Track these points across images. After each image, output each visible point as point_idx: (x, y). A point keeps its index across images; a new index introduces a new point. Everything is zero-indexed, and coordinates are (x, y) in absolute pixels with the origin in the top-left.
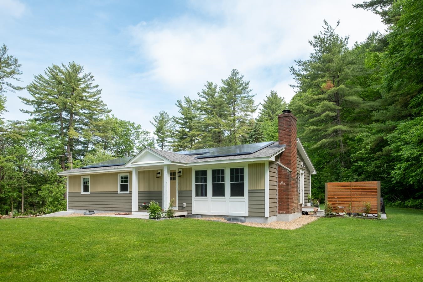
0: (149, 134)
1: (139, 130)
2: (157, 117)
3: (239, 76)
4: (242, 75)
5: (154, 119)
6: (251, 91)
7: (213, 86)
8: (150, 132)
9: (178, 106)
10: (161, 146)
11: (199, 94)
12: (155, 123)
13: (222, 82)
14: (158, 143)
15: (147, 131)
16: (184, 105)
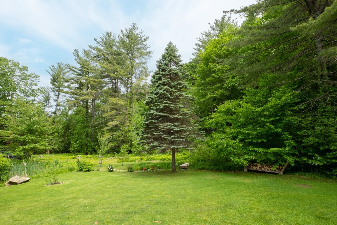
0: (38, 78)
1: (26, 72)
2: (54, 66)
3: (138, 31)
4: (142, 30)
5: (50, 68)
6: (149, 47)
7: (112, 36)
8: (39, 76)
9: (75, 55)
10: (56, 95)
11: (95, 40)
12: (51, 72)
13: (121, 33)
14: (53, 91)
15: (36, 74)
16: (82, 56)
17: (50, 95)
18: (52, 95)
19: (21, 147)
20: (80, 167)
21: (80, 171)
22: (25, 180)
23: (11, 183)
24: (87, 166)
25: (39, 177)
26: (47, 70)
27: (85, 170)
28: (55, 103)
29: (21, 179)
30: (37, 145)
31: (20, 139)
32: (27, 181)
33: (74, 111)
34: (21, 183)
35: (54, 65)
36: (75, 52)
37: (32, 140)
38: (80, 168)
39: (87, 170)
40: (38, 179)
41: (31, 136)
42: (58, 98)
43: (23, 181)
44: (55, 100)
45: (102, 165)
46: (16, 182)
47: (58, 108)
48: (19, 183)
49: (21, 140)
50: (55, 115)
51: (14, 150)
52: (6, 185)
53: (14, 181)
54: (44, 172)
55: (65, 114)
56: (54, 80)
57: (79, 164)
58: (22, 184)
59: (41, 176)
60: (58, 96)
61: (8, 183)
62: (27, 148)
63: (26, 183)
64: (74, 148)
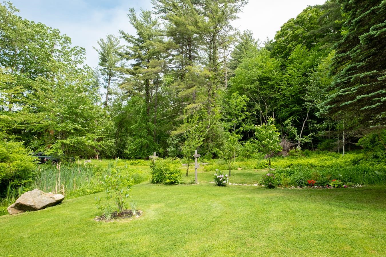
17: (99, 80)
18: (102, 80)
19: (60, 141)
20: (157, 174)
21: (157, 182)
22: (54, 201)
23: (22, 208)
24: (171, 173)
25: (84, 193)
26: (94, 47)
27: (168, 181)
28: (106, 91)
29: (43, 198)
30: (84, 139)
31: (57, 127)
32: (59, 202)
33: (129, 102)
34: (44, 207)
35: (103, 38)
36: (130, 13)
37: (75, 129)
38: (158, 176)
39: (172, 180)
40: (81, 198)
41: (74, 124)
42: (109, 84)
43: (47, 203)
44: (105, 87)
45: (188, 174)
46: (33, 204)
47: (109, 97)
48: (39, 207)
49: (58, 129)
50: (106, 106)
51: (50, 146)
52: (10, 211)
53: (28, 203)
54: (93, 183)
55: (118, 107)
56: (104, 59)
57: (154, 169)
58: (46, 209)
59: (88, 190)
60: (109, 81)
61: (14, 207)
62: (69, 143)
63: (55, 207)
64: (130, 150)
